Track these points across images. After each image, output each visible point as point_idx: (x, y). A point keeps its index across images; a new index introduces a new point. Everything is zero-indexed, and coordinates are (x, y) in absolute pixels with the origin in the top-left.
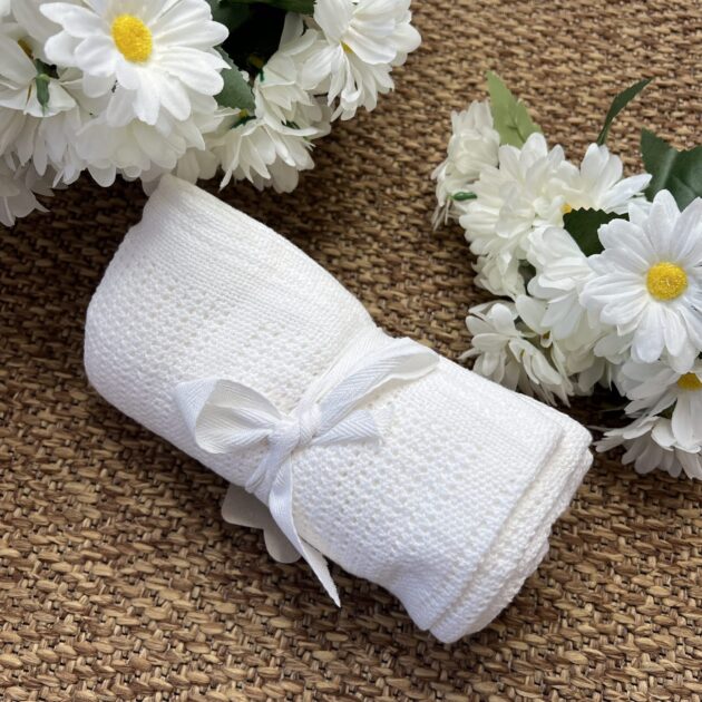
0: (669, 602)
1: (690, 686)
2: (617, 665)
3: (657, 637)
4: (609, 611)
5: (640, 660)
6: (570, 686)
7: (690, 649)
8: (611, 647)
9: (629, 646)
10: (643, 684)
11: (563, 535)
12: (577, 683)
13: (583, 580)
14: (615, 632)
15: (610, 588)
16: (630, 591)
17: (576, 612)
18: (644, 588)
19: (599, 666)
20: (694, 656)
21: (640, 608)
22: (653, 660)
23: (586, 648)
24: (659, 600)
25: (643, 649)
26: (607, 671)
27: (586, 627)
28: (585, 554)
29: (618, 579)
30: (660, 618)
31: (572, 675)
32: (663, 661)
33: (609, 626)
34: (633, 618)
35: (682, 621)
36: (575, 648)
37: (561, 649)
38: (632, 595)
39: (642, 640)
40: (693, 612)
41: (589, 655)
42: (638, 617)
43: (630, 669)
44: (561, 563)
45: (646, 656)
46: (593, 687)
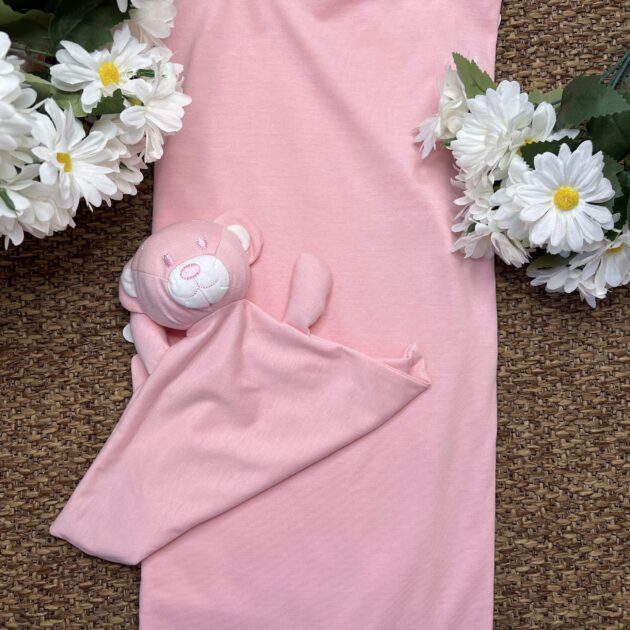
0: (572, 408)
1: (589, 450)
2: (548, 449)
3: (568, 428)
4: (538, 422)
5: (560, 444)
6: (523, 468)
7: (587, 430)
8: (543, 442)
9: (553, 439)
10: (564, 456)
11: (504, 385)
12: (527, 466)
13: (520, 408)
14: (544, 432)
15: (537, 409)
16: (549, 407)
17: (520, 428)
18: (556, 403)
19: (538, 453)
20: (590, 433)
21: (556, 415)
22: (567, 441)
23: (529, 446)
24: (566, 408)
25: (561, 437)
26: (543, 454)
27: (527, 435)
28: (518, 392)
29: (540, 402)
30: (568, 418)
31: (524, 462)
32: (573, 440)
33: (540, 431)
34: (553, 421)
35: (581, 415)
36: (523, 447)
37: (515, 450)
38: (551, 409)
39: (559, 433)
40: (587, 409)
41: (531, 449)
42: (556, 420)
43: (555, 450)
44: (505, 402)
45: (563, 440)
46: (536, 466)
